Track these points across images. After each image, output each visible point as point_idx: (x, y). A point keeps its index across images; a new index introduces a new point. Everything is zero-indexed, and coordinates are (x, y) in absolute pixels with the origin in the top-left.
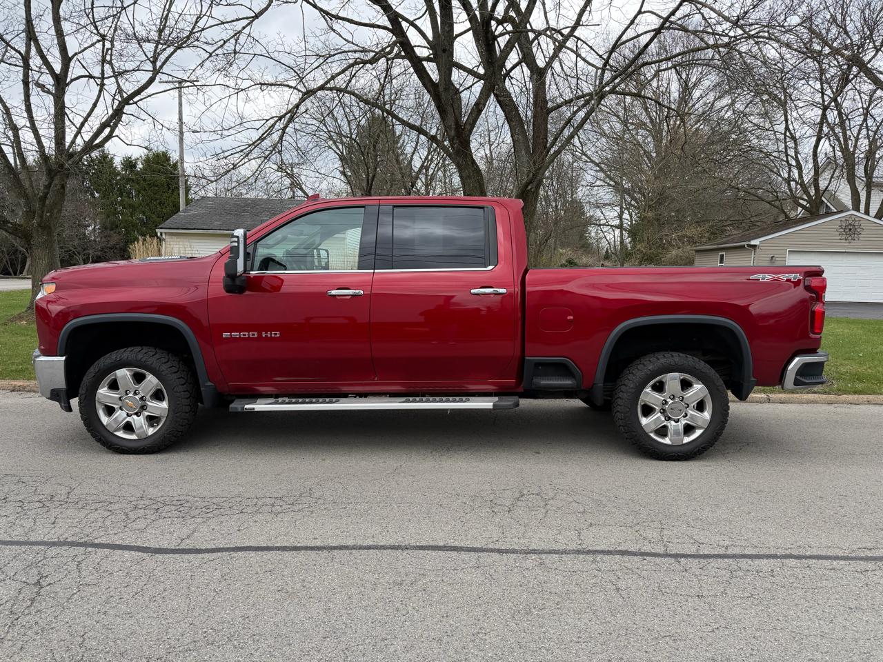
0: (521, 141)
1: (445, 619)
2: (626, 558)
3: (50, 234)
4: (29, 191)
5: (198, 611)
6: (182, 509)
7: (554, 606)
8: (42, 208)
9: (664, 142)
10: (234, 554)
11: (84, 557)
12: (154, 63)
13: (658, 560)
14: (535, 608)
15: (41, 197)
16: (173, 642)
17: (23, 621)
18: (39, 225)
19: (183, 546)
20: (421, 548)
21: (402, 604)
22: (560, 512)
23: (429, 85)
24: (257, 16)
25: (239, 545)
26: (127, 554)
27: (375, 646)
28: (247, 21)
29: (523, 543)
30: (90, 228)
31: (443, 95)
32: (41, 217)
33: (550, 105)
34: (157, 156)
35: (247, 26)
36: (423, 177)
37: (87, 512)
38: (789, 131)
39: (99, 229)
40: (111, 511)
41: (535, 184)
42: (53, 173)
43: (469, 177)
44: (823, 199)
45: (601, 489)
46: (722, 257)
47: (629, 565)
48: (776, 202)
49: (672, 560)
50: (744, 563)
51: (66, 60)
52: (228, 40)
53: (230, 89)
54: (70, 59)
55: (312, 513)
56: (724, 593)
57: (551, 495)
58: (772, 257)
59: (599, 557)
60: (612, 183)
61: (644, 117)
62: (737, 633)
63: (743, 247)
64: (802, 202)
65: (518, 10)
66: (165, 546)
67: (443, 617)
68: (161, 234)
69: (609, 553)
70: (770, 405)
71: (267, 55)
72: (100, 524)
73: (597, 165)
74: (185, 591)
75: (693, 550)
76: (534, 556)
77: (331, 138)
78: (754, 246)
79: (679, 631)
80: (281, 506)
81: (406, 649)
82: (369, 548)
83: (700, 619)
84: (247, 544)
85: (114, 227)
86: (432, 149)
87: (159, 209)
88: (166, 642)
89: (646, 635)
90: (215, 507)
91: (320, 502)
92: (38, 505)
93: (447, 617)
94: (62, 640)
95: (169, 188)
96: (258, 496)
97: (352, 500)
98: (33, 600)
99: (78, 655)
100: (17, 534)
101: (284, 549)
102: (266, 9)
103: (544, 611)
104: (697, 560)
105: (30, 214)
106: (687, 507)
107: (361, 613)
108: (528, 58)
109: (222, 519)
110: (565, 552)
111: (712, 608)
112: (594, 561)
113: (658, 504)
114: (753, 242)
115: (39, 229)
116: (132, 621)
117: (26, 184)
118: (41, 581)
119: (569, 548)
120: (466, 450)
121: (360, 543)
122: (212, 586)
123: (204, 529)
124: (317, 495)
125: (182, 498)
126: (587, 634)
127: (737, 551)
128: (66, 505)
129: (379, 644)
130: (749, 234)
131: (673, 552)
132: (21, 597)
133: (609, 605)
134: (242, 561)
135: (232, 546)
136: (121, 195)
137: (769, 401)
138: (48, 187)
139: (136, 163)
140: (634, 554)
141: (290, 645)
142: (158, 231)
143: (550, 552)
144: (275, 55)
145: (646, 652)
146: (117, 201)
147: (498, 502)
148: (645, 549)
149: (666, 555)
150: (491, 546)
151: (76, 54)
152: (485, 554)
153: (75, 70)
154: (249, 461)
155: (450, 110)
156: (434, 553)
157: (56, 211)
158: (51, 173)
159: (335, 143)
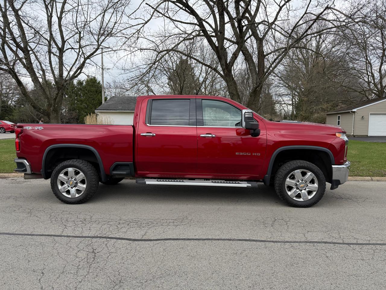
0: (253, 69)
1: (259, 268)
2: (327, 245)
3: (57, 114)
4: (49, 96)
5: (159, 263)
6: (138, 224)
7: (302, 263)
8: (55, 103)
9: (310, 66)
10: (165, 241)
11: (107, 242)
12: (98, 42)
13: (341, 245)
14: (294, 264)
15: (55, 98)
16: (154, 274)
17: (93, 265)
18: (53, 110)
19: (143, 238)
20: (240, 240)
21: (239, 261)
22: (293, 227)
23: (214, 47)
24: (146, 23)
25: (166, 238)
26: (123, 241)
27: (234, 277)
28: (142, 25)
29: (282, 239)
30: (64, 110)
31: (220, 51)
32: (54, 106)
33: (265, 54)
34: (92, 79)
35: (142, 27)
36: (203, 85)
37: (101, 225)
38: (368, 61)
39: (67, 111)
40: (110, 225)
41: (260, 87)
42: (59, 89)
43: (231, 85)
44: (384, 90)
45: (308, 217)
46: (339, 117)
47: (329, 247)
48: (363, 92)
49: (347, 246)
50: (378, 247)
51: (64, 42)
52: (135, 33)
53: (127, 51)
54: (65, 42)
55: (190, 225)
56: (373, 258)
57: (288, 220)
58: (363, 117)
59: (315, 244)
60: (287, 85)
61: (300, 56)
62: (382, 274)
63: (349, 112)
64: (374, 91)
65: (250, 14)
66: (137, 238)
67: (258, 266)
68: (97, 112)
69: (319, 242)
70: (373, 182)
71: (144, 37)
72: (108, 230)
73: (280, 77)
74: (151, 255)
75: (355, 242)
76: (288, 244)
77: (165, 70)
78: (354, 112)
79: (357, 273)
80: (177, 223)
81: (247, 278)
82: (218, 240)
83: (365, 269)
84: (169, 238)
85: (74, 109)
86: (208, 74)
87: (93, 102)
88: (151, 274)
89: (344, 274)
90: (151, 223)
91: (192, 221)
92: (80, 222)
93: (259, 266)
94: (111, 273)
95: (96, 93)
96: (166, 219)
97: (205, 221)
98: (94, 258)
99: (119, 278)
100: (77, 233)
101: (184, 239)
102: (150, 19)
103: (298, 265)
104: (358, 245)
105: (50, 105)
106: (347, 224)
107: (224, 264)
108: (255, 34)
109: (156, 228)
110: (300, 242)
111: (369, 264)
112: (314, 246)
113: (334, 223)
114: (353, 110)
115: (53, 112)
116: (135, 266)
117: (48, 93)
118: (94, 251)
119: (302, 241)
120: (245, 201)
121: (214, 237)
122: (161, 254)
123: (150, 231)
124: (190, 218)
125: (136, 220)
126: (319, 274)
127: (374, 242)
128: (92, 223)
129: (235, 276)
130: (351, 106)
131: (347, 242)
132: (89, 257)
133: (325, 263)
134: (169, 244)
135: (163, 238)
136: (77, 96)
137: (372, 180)
138: (57, 94)
139: (83, 82)
140: (330, 243)
141: (200, 276)
142: (96, 111)
143: (294, 242)
144: (147, 37)
145: (346, 281)
146: (75, 99)
147: (266, 222)
148: (334, 241)
149: (344, 244)
150: (269, 240)
151: (67, 39)
152: (268, 243)
153: (67, 46)
154: (157, 205)
155: (223, 58)
156: (246, 242)
157: (60, 104)
158: (59, 88)
159: (167, 72)
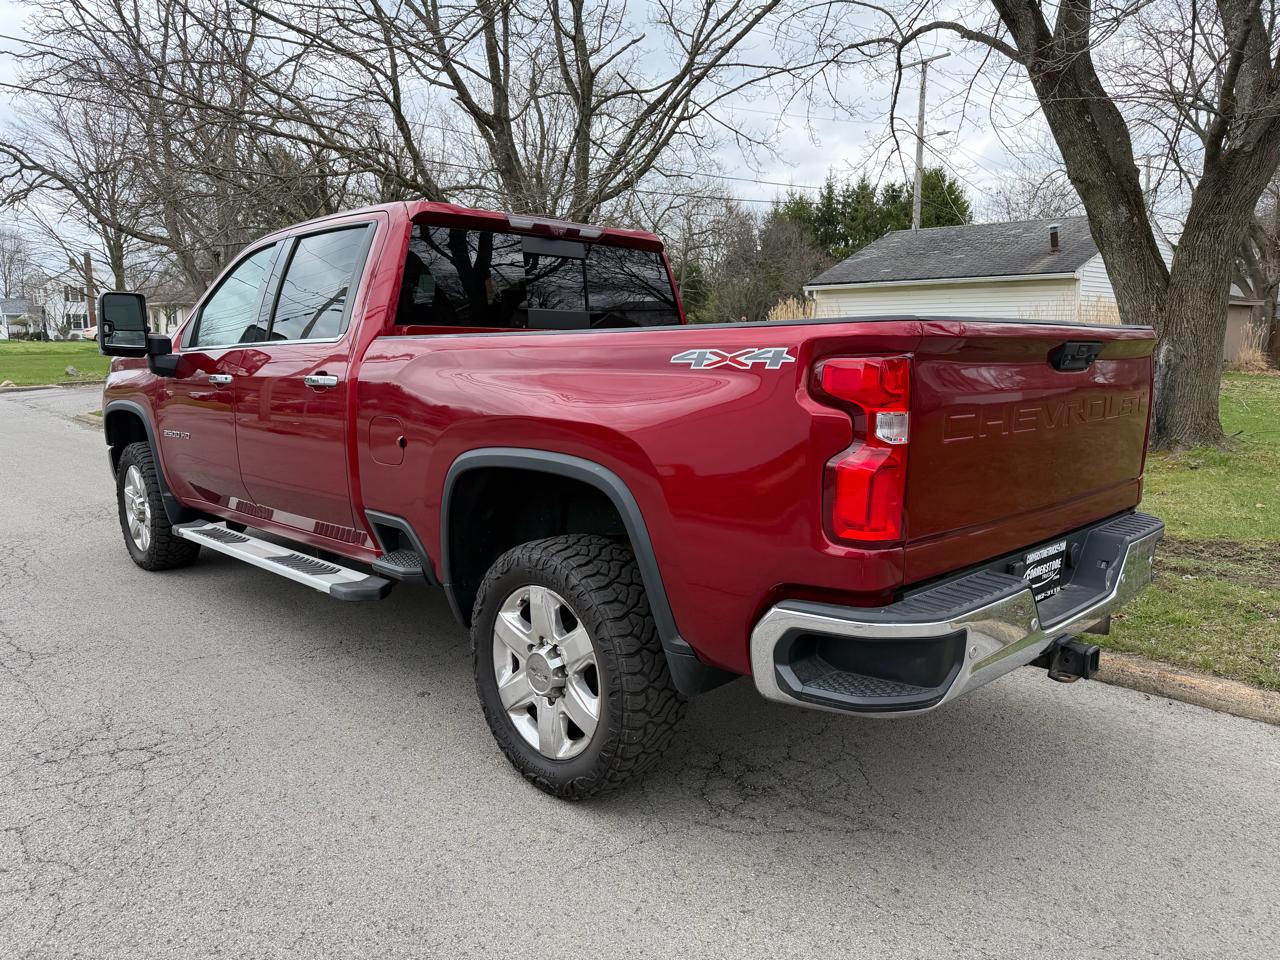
68: (812, 293)
142: (806, 289)
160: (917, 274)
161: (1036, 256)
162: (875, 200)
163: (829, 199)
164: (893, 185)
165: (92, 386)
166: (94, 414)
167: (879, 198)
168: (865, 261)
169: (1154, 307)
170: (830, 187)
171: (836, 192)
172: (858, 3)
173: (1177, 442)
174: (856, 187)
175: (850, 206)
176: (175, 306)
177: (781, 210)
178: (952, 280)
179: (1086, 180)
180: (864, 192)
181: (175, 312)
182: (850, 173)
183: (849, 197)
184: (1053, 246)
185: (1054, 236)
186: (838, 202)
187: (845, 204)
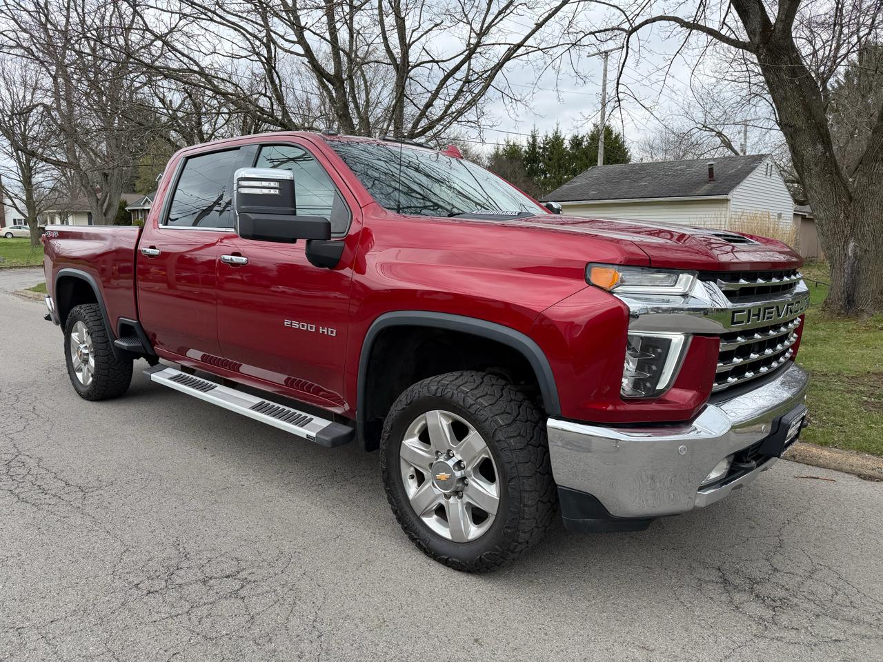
160: (616, 195)
161: (699, 184)
162: (564, 146)
163: (533, 145)
164: (578, 137)
165: (17, 270)
166: (29, 290)
167: (567, 144)
168: (577, 186)
169: (842, 215)
170: (534, 137)
171: (538, 140)
172: (600, 2)
173: (863, 311)
174: (551, 137)
175: (548, 151)
176: (67, 213)
177: (500, 152)
178: (641, 200)
179: (795, 125)
180: (557, 141)
181: (67, 217)
182: (584, 122)
183: (547, 144)
184: (709, 177)
185: (711, 170)
186: (540, 148)
187: (544, 148)
